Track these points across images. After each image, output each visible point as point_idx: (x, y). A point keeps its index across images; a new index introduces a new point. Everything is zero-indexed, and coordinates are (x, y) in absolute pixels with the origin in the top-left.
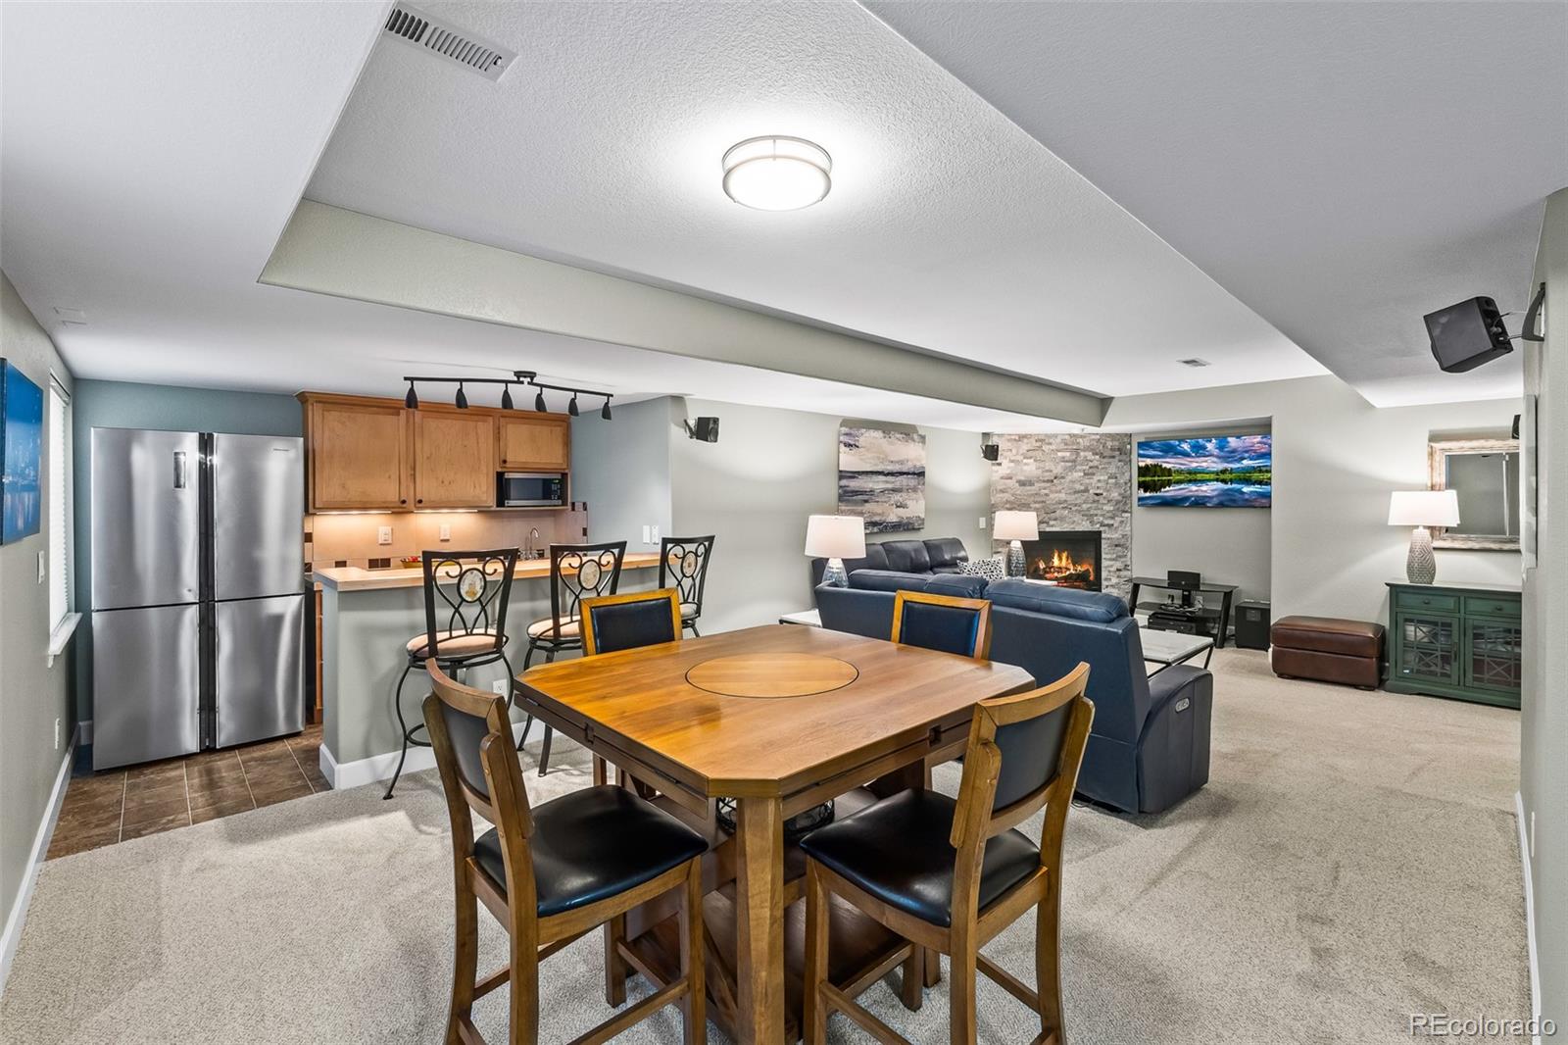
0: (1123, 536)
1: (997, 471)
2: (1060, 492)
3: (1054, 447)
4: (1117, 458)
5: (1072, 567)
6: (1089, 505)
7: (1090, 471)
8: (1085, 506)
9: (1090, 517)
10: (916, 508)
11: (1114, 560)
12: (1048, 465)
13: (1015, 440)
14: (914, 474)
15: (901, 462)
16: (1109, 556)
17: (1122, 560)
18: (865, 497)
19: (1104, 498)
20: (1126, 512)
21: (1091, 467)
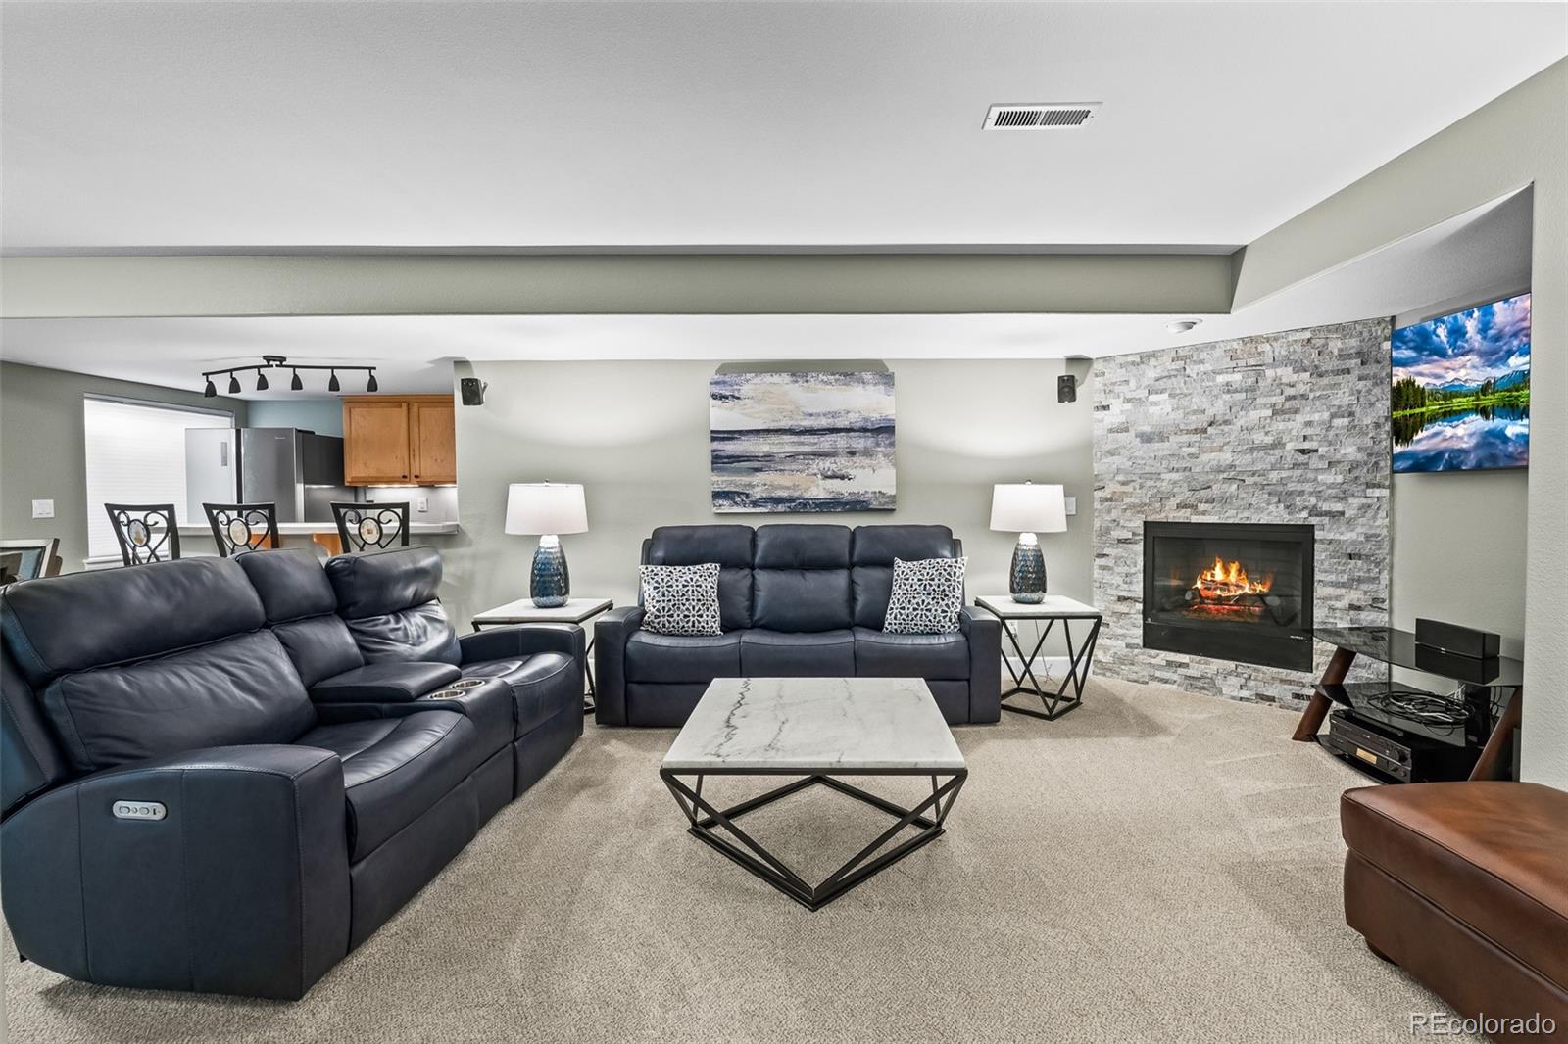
0: (1368, 537)
1: (1102, 421)
2: (1221, 450)
3: (1208, 367)
4: (1356, 373)
5: (1247, 586)
6: (1284, 474)
7: (1287, 405)
8: (1274, 476)
9: (1285, 498)
10: (871, 478)
11: (1343, 585)
12: (1198, 401)
13: (1133, 363)
14: (864, 430)
15: (834, 415)
16: (1332, 577)
17: (1364, 587)
18: (756, 465)
19: (1322, 457)
20: (1379, 486)
21: (1290, 398)
